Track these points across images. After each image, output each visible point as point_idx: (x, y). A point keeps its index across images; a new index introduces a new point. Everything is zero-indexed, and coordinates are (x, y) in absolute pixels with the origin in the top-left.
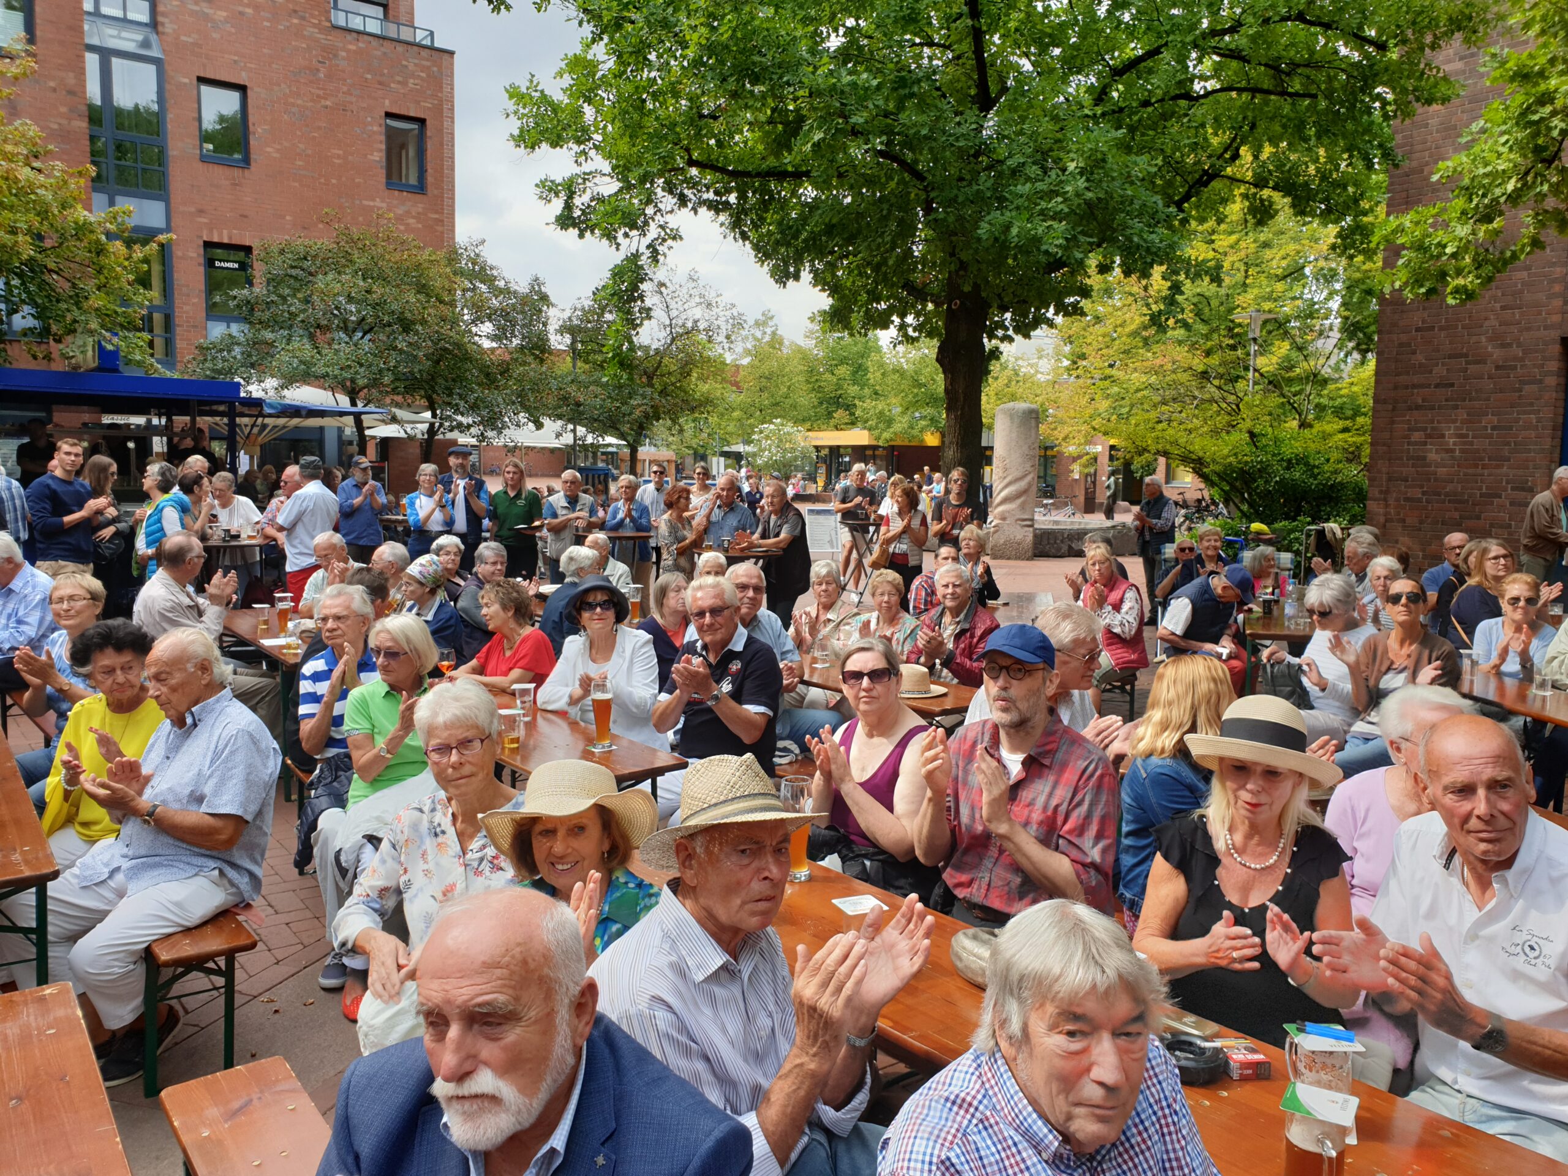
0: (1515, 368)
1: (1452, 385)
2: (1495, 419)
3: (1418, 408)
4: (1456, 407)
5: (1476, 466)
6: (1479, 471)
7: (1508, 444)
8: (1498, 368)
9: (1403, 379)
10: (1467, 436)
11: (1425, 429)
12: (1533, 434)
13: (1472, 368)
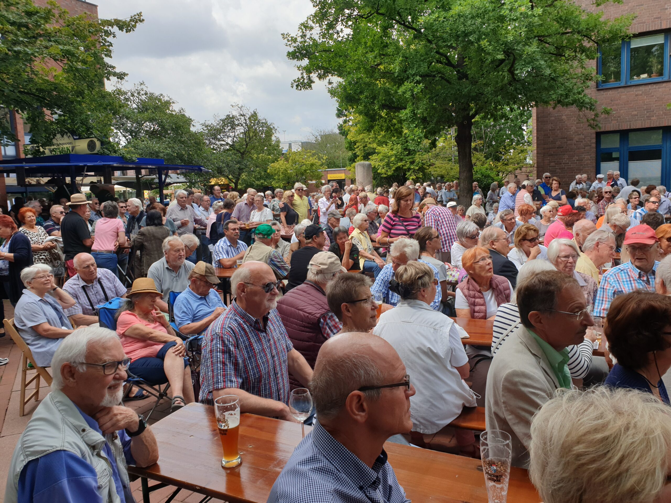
1: (563, 147)
2: (577, 158)
3: (552, 155)
8: (577, 142)
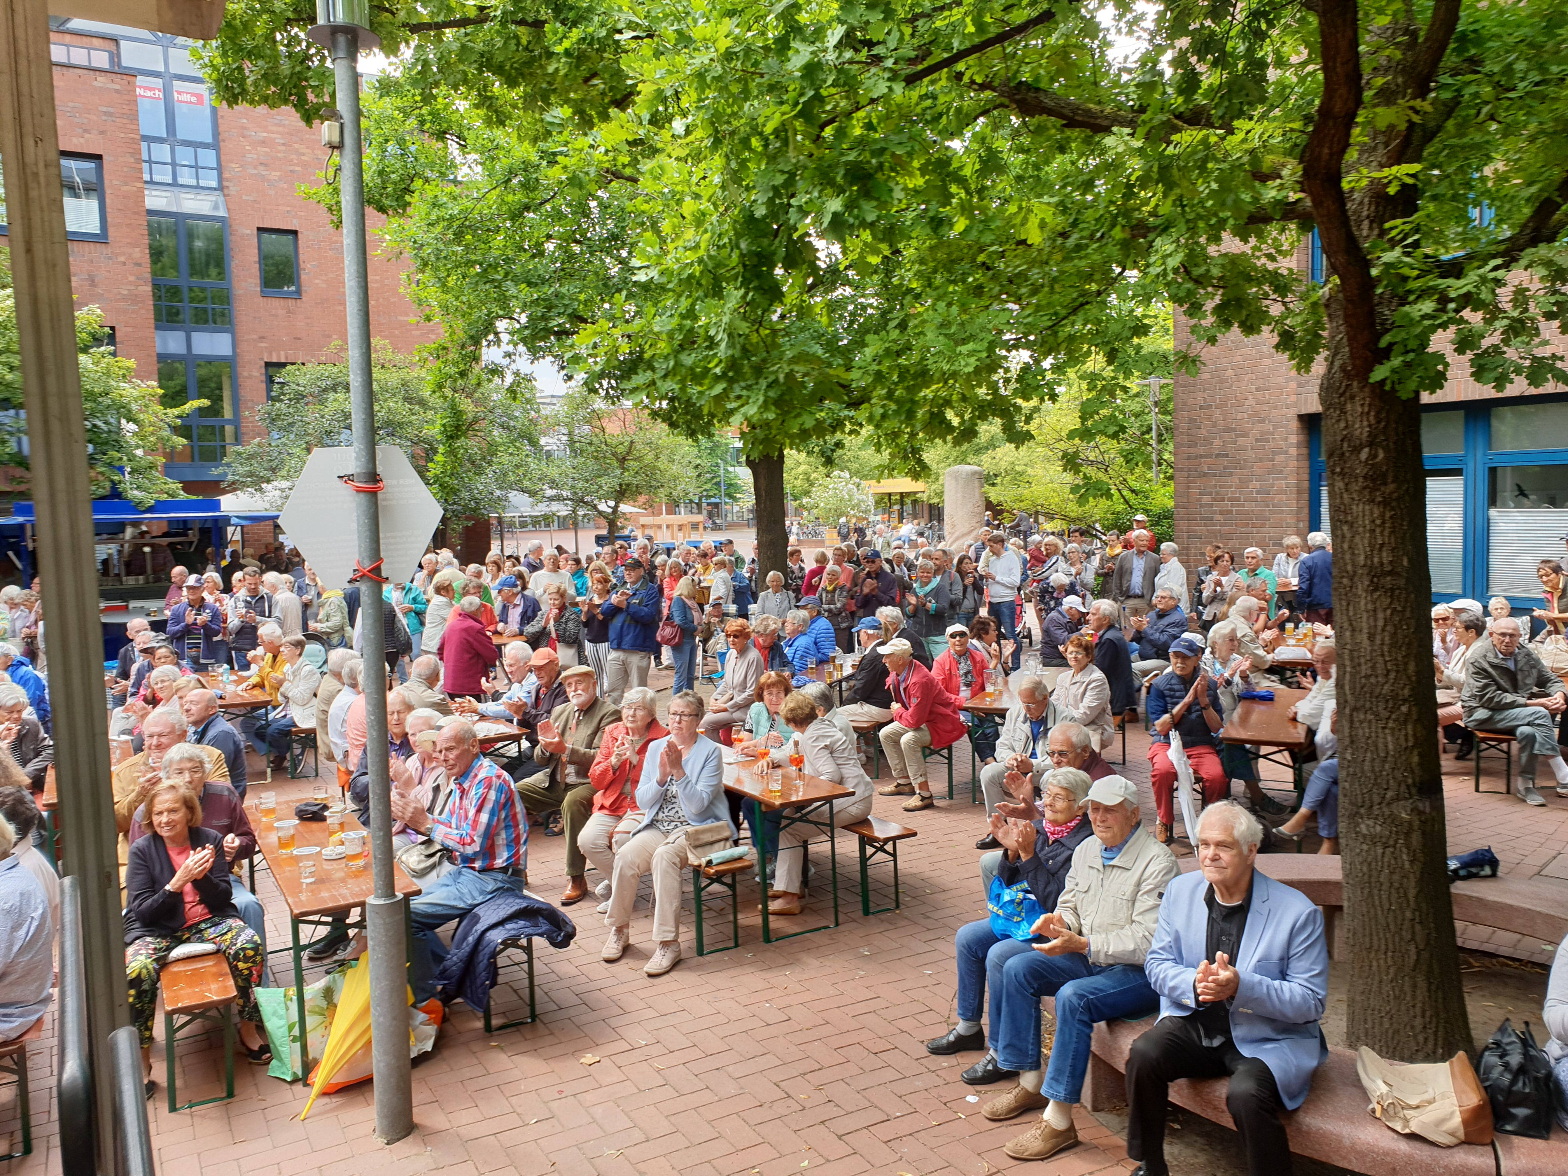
0: (1267, 441)
1: (1227, 455)
2: (1258, 484)
4: (1231, 475)
5: (1247, 525)
6: (1249, 529)
7: (1267, 506)
8: (1257, 440)
9: (1192, 450)
10: (1238, 499)
11: (1210, 493)
12: (1284, 497)
13: (1241, 441)
